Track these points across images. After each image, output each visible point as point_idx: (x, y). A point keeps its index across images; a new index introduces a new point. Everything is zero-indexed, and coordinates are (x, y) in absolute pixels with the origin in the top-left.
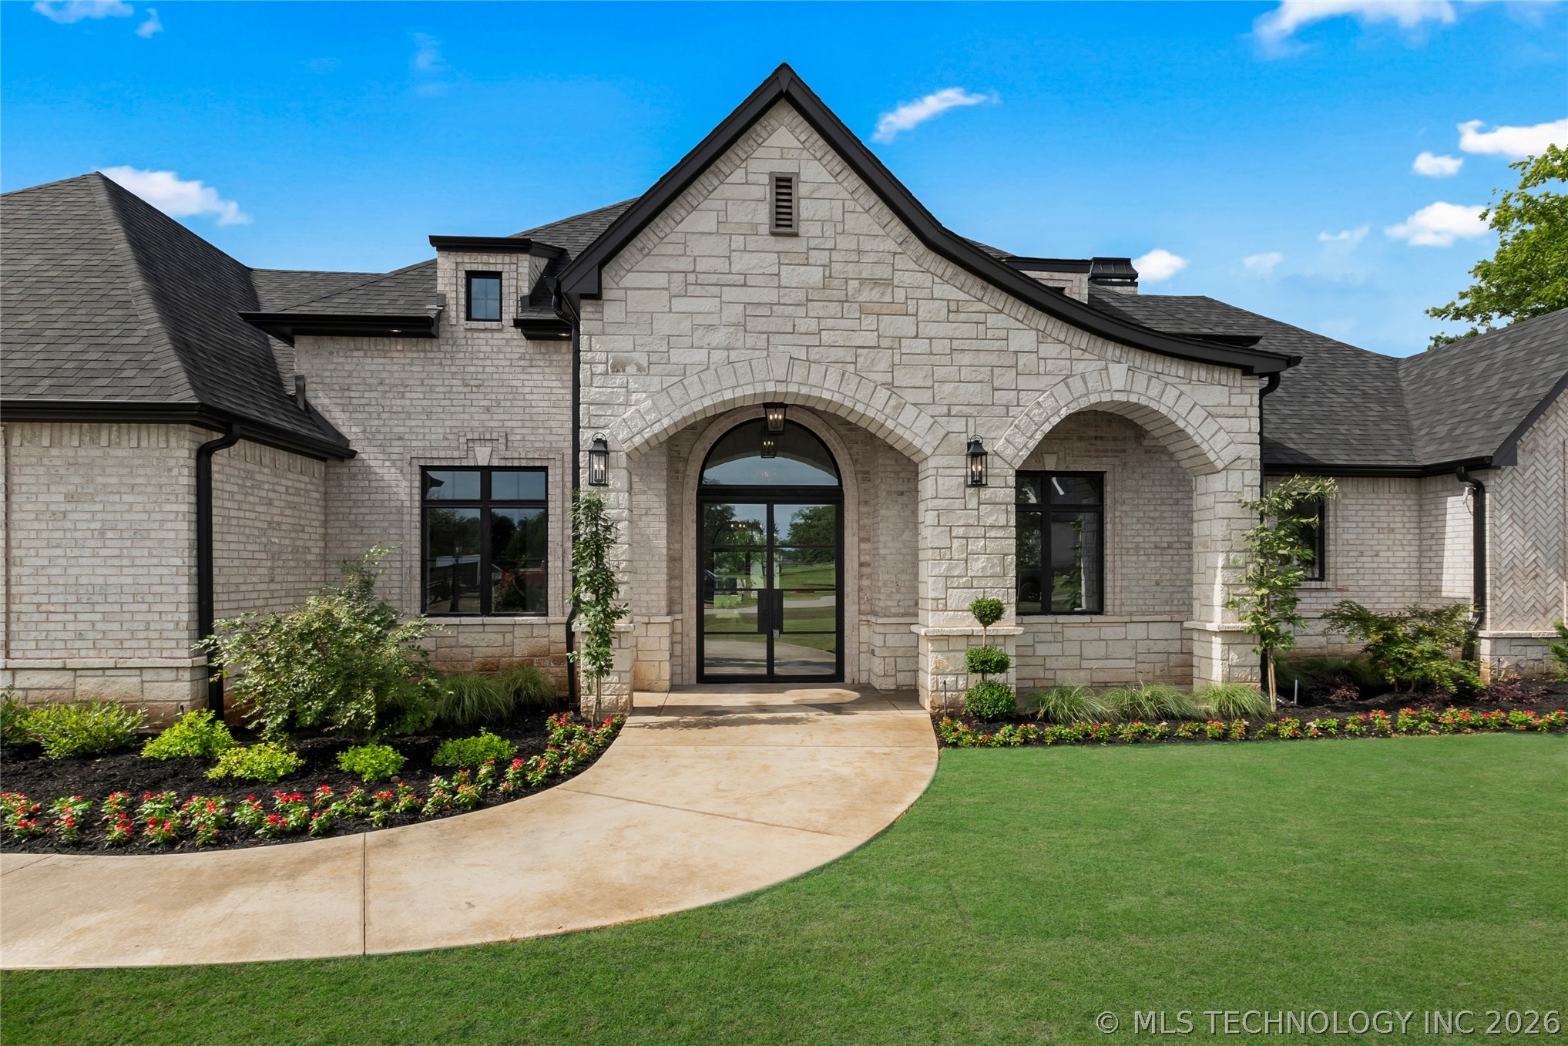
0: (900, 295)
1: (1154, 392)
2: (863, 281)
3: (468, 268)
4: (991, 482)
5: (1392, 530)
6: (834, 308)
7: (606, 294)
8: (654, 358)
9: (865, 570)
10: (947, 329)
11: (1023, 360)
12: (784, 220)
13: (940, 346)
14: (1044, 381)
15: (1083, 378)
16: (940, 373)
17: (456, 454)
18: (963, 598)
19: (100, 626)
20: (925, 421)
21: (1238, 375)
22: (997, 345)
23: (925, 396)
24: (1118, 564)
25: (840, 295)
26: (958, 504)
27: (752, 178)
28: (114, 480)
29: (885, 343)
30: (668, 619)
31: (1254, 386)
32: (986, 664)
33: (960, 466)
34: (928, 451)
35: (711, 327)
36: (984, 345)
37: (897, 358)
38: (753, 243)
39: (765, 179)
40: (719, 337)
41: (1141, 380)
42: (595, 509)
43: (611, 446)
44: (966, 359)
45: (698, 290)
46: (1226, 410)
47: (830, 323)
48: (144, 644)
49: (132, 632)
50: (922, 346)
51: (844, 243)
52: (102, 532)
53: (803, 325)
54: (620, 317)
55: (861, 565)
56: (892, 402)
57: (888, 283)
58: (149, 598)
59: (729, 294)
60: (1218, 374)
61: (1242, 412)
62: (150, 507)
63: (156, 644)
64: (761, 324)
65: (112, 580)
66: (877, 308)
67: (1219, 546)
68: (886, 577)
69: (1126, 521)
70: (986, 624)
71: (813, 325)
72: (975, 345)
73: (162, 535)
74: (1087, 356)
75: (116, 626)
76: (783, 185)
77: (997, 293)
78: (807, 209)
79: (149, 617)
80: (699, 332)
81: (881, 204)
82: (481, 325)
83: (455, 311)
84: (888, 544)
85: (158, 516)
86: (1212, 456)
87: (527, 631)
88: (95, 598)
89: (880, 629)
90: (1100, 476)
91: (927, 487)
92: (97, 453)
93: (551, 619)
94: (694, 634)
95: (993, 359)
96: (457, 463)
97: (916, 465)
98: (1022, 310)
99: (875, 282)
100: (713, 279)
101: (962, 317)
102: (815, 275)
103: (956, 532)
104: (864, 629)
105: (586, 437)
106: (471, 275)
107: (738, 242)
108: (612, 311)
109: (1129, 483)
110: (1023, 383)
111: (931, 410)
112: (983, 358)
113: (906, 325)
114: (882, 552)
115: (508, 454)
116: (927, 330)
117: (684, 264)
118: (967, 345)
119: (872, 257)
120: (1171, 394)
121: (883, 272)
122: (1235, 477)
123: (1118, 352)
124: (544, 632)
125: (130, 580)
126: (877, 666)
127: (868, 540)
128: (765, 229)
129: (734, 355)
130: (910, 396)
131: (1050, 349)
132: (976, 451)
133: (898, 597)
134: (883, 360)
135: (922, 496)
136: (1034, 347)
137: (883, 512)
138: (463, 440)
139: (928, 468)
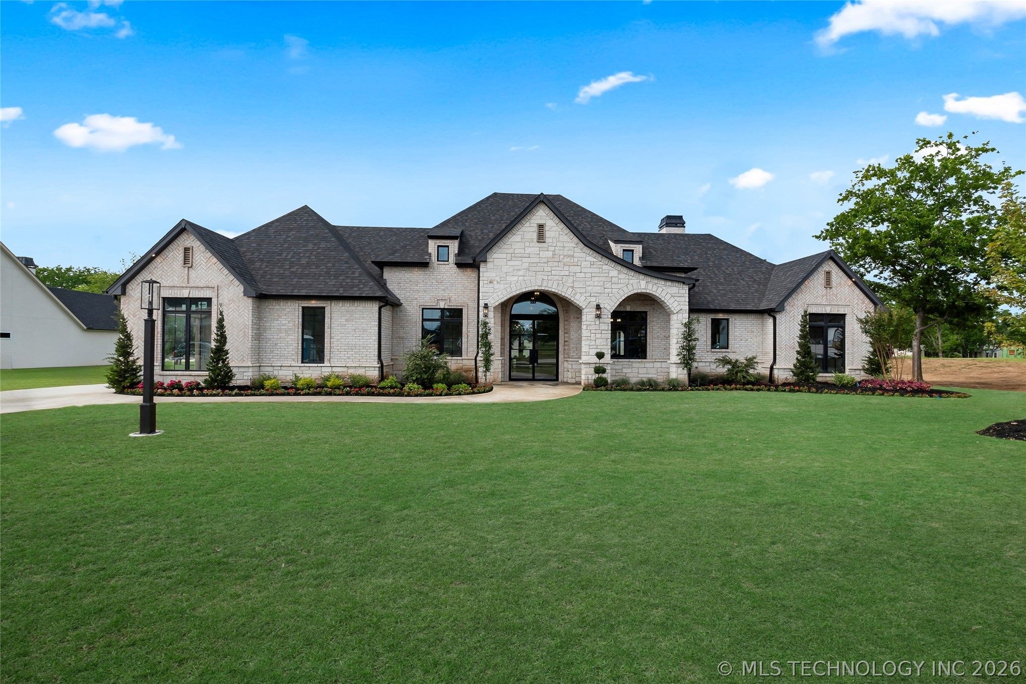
0: (576, 260)
1: (654, 289)
2: (565, 256)
3: (438, 244)
4: (602, 316)
5: (753, 332)
6: (556, 264)
7: (488, 260)
8: (502, 279)
9: (566, 343)
10: (591, 270)
11: (614, 279)
12: (541, 237)
13: (587, 275)
14: (620, 286)
15: (632, 285)
16: (588, 283)
17: (434, 304)
18: (594, 352)
19: (354, 355)
20: (583, 298)
21: (682, 284)
22: (606, 275)
23: (583, 290)
24: (651, 342)
25: (558, 260)
26: (593, 323)
27: (531, 225)
28: (358, 316)
29: (571, 274)
30: (501, 358)
31: (686, 288)
32: (599, 370)
33: (594, 312)
34: (584, 307)
35: (519, 270)
36: (601, 275)
37: (575, 279)
38: (532, 245)
39: (536, 225)
40: (521, 273)
41: (650, 286)
42: (485, 324)
43: (489, 305)
44: (596, 279)
45: (515, 259)
46: (677, 295)
47: (554, 268)
48: (365, 360)
49: (362, 357)
50: (582, 275)
51: (559, 244)
52: (355, 330)
53: (547, 269)
54: (492, 267)
55: (565, 341)
56: (573, 292)
57: (573, 256)
58: (367, 348)
59: (525, 260)
60: (676, 284)
61: (683, 295)
62: (367, 323)
63: (369, 360)
64: (534, 269)
65: (357, 343)
66: (569, 264)
67: (675, 337)
68: (573, 346)
69: (654, 328)
70: (600, 359)
71: (549, 269)
72: (599, 275)
73: (371, 331)
74: (633, 278)
75: (358, 355)
76: (541, 227)
77: (606, 259)
78: (548, 234)
79: (367, 353)
80: (515, 271)
81: (571, 232)
82: (442, 263)
83: (434, 258)
84: (573, 335)
85: (369, 326)
86: (672, 309)
87: (455, 361)
88: (353, 348)
89: (570, 363)
90: (646, 312)
91: (584, 318)
92: (354, 308)
93: (463, 357)
94: (508, 364)
95: (604, 279)
96: (434, 307)
97: (581, 311)
98: (613, 264)
99: (569, 256)
100: (520, 255)
101: (595, 266)
102: (550, 254)
103: (592, 331)
104: (566, 363)
105: (482, 303)
106: (439, 246)
107: (527, 244)
108: (490, 265)
109: (655, 315)
110: (614, 286)
111: (585, 295)
112: (601, 279)
113: (578, 269)
114: (572, 337)
115: (450, 304)
116: (584, 270)
117: (511, 251)
118: (596, 275)
119: (567, 249)
120: (660, 290)
121: (571, 253)
122: (680, 315)
123: (643, 277)
124: (461, 362)
125: (362, 343)
126: (570, 375)
127: (567, 333)
128: (535, 240)
129: (525, 278)
130: (579, 290)
131: (622, 276)
132: (598, 307)
133: (576, 352)
134: (571, 279)
135: (583, 320)
136: (617, 275)
137: (572, 324)
138: (436, 300)
139: (584, 312)
